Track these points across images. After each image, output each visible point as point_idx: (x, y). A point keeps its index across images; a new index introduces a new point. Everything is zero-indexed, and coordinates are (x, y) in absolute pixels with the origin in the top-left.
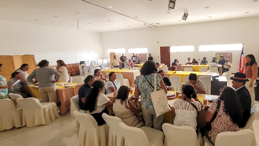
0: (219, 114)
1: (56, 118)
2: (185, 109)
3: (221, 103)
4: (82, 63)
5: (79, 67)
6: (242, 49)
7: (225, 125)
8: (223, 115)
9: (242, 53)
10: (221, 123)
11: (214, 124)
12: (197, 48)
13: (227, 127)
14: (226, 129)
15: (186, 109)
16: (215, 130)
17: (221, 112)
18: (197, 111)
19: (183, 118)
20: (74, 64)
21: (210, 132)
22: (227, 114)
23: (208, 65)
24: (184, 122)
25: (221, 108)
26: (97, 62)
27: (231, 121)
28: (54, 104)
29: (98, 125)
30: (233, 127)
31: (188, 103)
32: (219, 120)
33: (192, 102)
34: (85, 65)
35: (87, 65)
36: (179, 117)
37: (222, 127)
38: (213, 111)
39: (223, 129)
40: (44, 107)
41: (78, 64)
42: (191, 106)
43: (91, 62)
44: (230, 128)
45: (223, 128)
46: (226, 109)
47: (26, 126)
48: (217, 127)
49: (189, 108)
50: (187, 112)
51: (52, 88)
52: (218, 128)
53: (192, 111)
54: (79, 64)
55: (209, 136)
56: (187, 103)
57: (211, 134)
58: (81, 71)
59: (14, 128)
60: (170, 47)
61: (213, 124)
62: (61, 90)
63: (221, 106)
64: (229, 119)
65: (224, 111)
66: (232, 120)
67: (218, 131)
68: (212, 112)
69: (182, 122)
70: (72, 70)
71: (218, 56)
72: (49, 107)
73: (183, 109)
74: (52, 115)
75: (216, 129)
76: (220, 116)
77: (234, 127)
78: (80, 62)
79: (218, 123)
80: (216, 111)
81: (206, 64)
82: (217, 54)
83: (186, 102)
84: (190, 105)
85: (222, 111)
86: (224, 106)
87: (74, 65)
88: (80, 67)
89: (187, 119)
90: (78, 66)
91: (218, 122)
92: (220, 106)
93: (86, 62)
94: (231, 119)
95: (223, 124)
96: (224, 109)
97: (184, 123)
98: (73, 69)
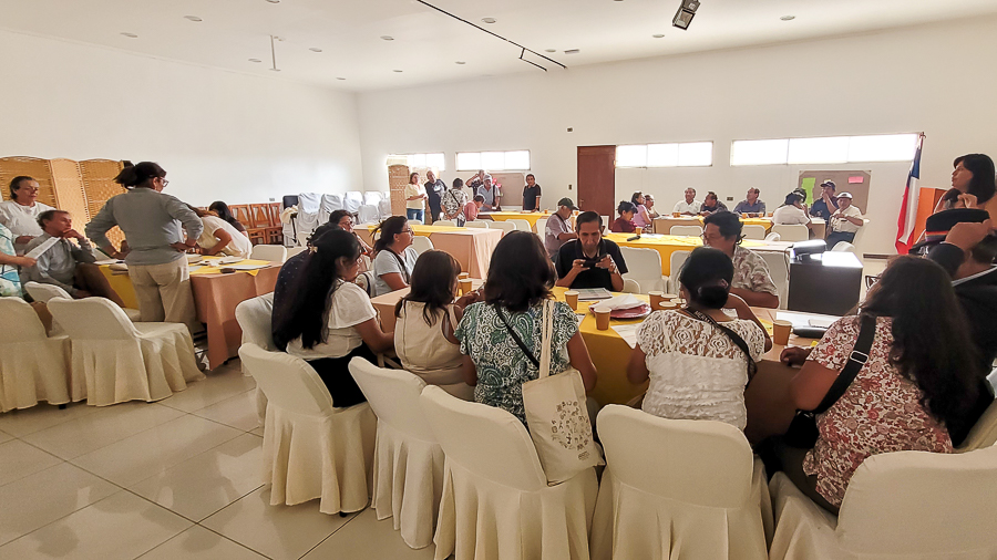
0: (868, 376)
1: (190, 382)
2: (695, 350)
3: (879, 326)
4: (290, 201)
5: (281, 216)
6: (912, 156)
7: (890, 423)
8: (883, 382)
9: (915, 173)
10: (872, 414)
11: (839, 422)
12: (722, 153)
13: (903, 433)
14: (896, 443)
15: (700, 352)
16: (839, 446)
17: (878, 362)
18: (749, 359)
19: (686, 393)
20: (262, 205)
21: (809, 456)
22: (907, 377)
23: (768, 219)
24: (690, 408)
25: (878, 347)
26: (342, 200)
27: (924, 408)
28: (182, 328)
29: (335, 406)
30: (929, 438)
31: (708, 328)
32: (862, 401)
33: (724, 324)
34: (301, 208)
35: (306, 210)
36: (668, 388)
37: (875, 435)
38: (836, 360)
39: (879, 442)
40: (146, 336)
41: (277, 205)
42: (720, 337)
43: (323, 198)
44: (914, 440)
45: (881, 437)
46: (901, 353)
47: (84, 401)
48: (853, 431)
49: (712, 349)
50: (704, 364)
51: (175, 271)
52: (856, 438)
53: (726, 359)
54: (281, 207)
55: (808, 474)
56: (702, 327)
57: (816, 462)
58: (287, 231)
59: (43, 406)
60: (618, 150)
61: (830, 421)
62: (207, 281)
63: (878, 340)
64: (912, 401)
65: (890, 362)
66: (931, 404)
67: (852, 452)
68: (830, 366)
69: (679, 407)
70: (255, 227)
71: (809, 184)
72: (165, 340)
73: (683, 350)
74: (176, 367)
75: (846, 440)
76: (868, 384)
77: (934, 439)
78: (284, 198)
79: (856, 416)
80: (849, 360)
81: (757, 216)
82: (805, 175)
83: (696, 324)
84: (718, 335)
85: (882, 360)
86: (892, 339)
87: (264, 209)
88: (285, 215)
89: (705, 395)
90: (278, 213)
91: (860, 413)
92: (871, 341)
93: (304, 200)
94: (921, 402)
95: (881, 421)
96: (890, 353)
97: (691, 414)
98: (260, 222)
